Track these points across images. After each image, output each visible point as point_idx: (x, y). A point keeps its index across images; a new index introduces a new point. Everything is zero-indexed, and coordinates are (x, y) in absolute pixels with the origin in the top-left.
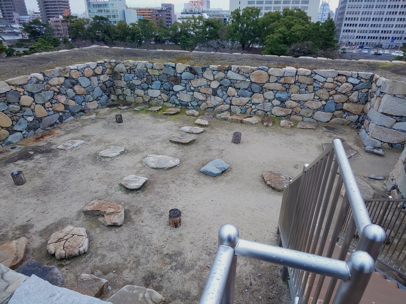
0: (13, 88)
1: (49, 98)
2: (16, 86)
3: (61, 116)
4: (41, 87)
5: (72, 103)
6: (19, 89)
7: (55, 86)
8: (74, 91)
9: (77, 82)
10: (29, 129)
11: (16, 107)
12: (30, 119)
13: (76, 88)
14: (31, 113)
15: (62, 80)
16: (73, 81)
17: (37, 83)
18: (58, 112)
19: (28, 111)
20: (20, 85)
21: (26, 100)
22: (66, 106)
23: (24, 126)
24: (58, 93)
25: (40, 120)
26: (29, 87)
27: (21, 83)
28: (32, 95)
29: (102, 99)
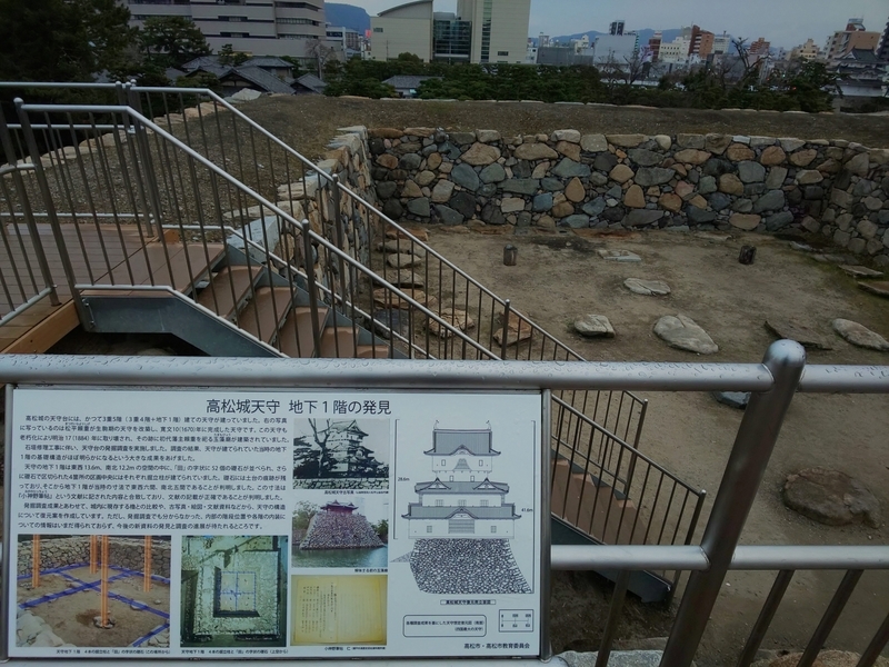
0: (612, 149)
1: (661, 180)
2: (618, 147)
3: (667, 218)
4: (656, 157)
5: (700, 202)
6: (619, 153)
7: (683, 164)
8: (718, 183)
9: (734, 168)
10: (602, 217)
11: (600, 178)
12: (612, 202)
13: (725, 179)
14: (618, 194)
15: (703, 156)
16: (726, 164)
17: (654, 150)
18: (664, 209)
19: (616, 190)
20: (624, 147)
21: (622, 172)
22: (685, 205)
23: (598, 209)
24: (684, 178)
25: (627, 210)
26: (636, 155)
27: (628, 144)
28: (635, 167)
29: (777, 216)
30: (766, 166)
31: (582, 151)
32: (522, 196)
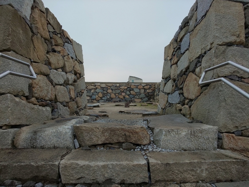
0: (107, 86)
1: (118, 92)
2: (108, 86)
3: (121, 100)
4: (116, 88)
5: (127, 97)
6: (108, 87)
7: (122, 89)
8: (130, 93)
9: (133, 90)
10: (107, 100)
11: (105, 92)
12: (108, 97)
13: (131, 92)
14: (110, 95)
15: (126, 88)
16: (131, 89)
17: (115, 86)
18: (120, 98)
19: (109, 95)
21: (110, 91)
22: (124, 97)
23: (106, 99)
24: (123, 92)
25: (112, 99)
26: (112, 87)
27: (110, 85)
28: (112, 90)
29: (144, 99)
30: (139, 89)
31: (101, 87)
32: (89, 96)
